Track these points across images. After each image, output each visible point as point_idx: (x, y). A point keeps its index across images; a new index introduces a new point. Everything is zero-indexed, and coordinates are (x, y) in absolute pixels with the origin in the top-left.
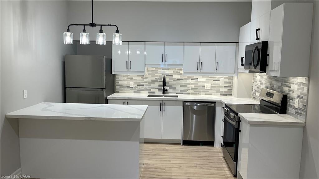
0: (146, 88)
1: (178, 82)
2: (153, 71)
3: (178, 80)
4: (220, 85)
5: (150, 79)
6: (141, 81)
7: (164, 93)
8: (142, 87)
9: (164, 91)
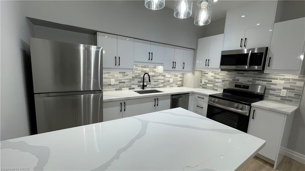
3: (153, 76)
4: (178, 79)
7: (143, 88)
8: (123, 83)
9: (144, 86)
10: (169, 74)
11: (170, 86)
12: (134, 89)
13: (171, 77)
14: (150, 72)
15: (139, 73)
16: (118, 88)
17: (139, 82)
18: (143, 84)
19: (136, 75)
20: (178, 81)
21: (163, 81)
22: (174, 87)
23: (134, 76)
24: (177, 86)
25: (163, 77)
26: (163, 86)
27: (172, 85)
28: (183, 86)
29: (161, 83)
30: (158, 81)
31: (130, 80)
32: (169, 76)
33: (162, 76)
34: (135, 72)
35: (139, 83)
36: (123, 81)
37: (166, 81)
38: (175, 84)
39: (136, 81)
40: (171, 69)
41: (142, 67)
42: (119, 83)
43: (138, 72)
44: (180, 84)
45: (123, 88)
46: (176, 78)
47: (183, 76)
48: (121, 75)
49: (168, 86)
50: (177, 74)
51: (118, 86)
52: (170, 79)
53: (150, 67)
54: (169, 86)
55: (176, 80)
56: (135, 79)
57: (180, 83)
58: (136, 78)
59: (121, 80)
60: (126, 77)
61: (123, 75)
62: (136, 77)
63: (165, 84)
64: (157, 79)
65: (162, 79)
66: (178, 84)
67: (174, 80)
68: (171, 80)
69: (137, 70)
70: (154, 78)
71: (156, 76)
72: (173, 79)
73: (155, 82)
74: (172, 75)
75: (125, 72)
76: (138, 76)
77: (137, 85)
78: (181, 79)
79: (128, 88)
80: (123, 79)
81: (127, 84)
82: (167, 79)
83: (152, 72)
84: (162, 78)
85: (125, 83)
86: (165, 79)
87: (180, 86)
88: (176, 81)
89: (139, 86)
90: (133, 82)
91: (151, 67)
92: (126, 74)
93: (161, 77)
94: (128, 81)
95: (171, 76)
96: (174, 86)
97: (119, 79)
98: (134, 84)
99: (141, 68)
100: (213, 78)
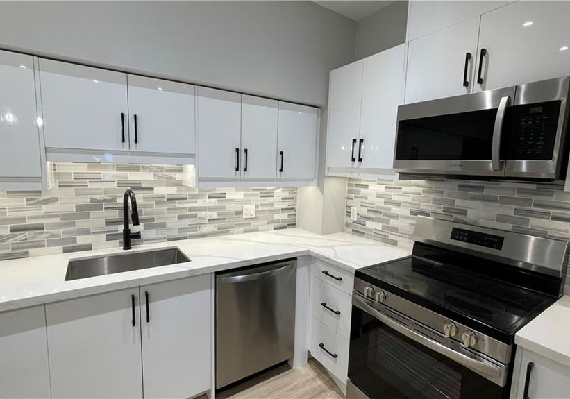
0: (53, 235)
1: (171, 206)
2: (78, 176)
3: (171, 199)
4: (275, 206)
5: (68, 201)
6: (26, 214)
7: (127, 245)
8: (32, 232)
9: (129, 239)
10: (238, 190)
11: (247, 228)
12: (91, 249)
13: (249, 199)
14: (160, 184)
15: (107, 192)
16: (10, 251)
17: (108, 223)
18: (127, 231)
19: (97, 197)
20: (276, 211)
21: (215, 215)
22: (262, 231)
23: (86, 200)
24: (272, 226)
25: (213, 200)
26: (216, 230)
27: (254, 224)
28: (295, 224)
29: (209, 220)
30: (195, 216)
31: (65, 216)
32: (240, 196)
33: (209, 197)
34: (91, 186)
35: (111, 228)
36: (29, 222)
37: (229, 214)
38: (266, 221)
39: (97, 219)
40: (233, 173)
41: (119, 169)
42: (11, 231)
43: (103, 186)
44: (284, 221)
45: (31, 251)
46: (268, 200)
47: (291, 196)
48: (21, 201)
49: (236, 230)
50: (268, 188)
51: (9, 242)
52: (245, 206)
53: (158, 167)
54: (242, 229)
55: (266, 209)
56: (92, 214)
57: (285, 216)
58: (99, 208)
59: (24, 219)
60: (46, 208)
61: (27, 200)
62: (96, 205)
63: (226, 223)
64: (191, 209)
65: (211, 209)
66: (278, 221)
67: (260, 208)
68: (250, 210)
69: (97, 180)
70: (178, 206)
71: (186, 199)
72: (257, 207)
73: (180, 217)
74: (251, 192)
75: (40, 192)
76: (105, 200)
77: (104, 235)
78: (285, 205)
79: (61, 248)
80: (31, 216)
81: (55, 231)
82: (231, 207)
83: (167, 186)
84: (212, 205)
85: (43, 228)
86: (224, 208)
87: (285, 227)
88: (269, 211)
89: (110, 237)
90: (80, 224)
91: (161, 169)
92: (44, 196)
93: (208, 201)
94: (58, 220)
95: (245, 195)
96: (260, 228)
97: (9, 215)
98: (86, 232)
99: (115, 172)
100: (383, 200)
